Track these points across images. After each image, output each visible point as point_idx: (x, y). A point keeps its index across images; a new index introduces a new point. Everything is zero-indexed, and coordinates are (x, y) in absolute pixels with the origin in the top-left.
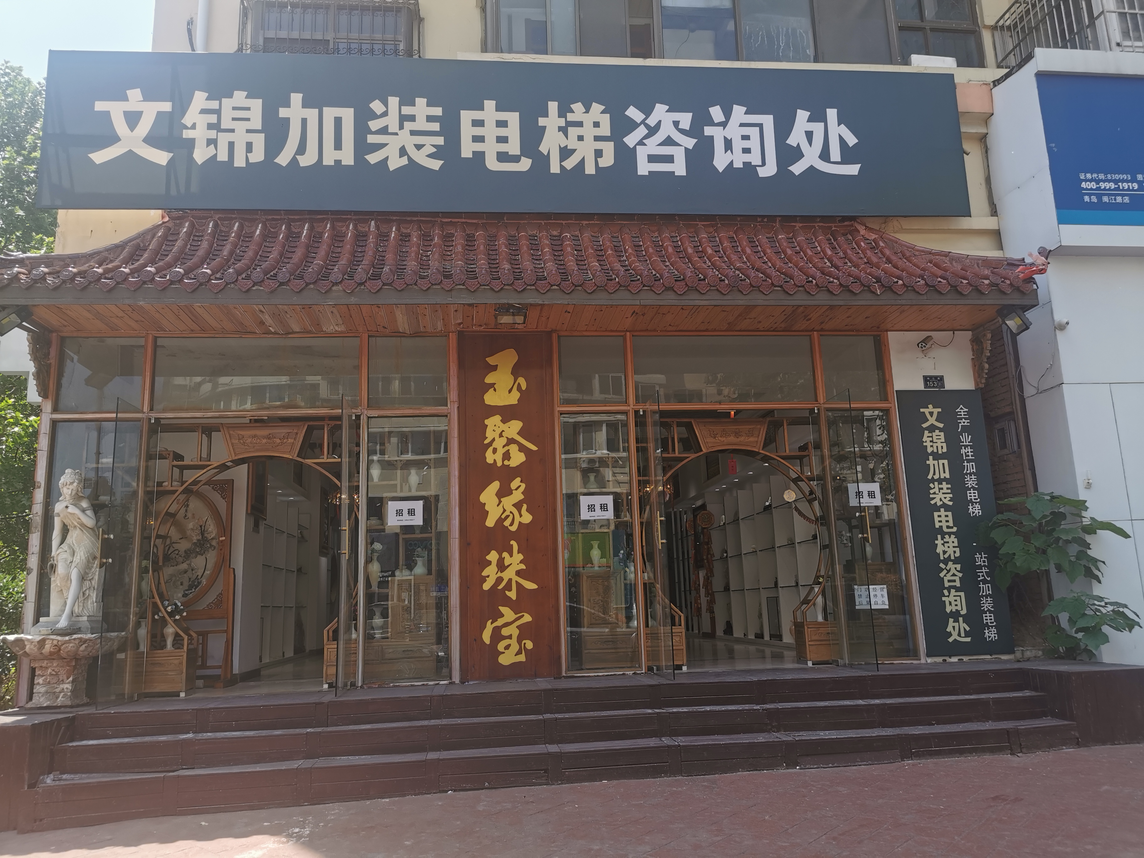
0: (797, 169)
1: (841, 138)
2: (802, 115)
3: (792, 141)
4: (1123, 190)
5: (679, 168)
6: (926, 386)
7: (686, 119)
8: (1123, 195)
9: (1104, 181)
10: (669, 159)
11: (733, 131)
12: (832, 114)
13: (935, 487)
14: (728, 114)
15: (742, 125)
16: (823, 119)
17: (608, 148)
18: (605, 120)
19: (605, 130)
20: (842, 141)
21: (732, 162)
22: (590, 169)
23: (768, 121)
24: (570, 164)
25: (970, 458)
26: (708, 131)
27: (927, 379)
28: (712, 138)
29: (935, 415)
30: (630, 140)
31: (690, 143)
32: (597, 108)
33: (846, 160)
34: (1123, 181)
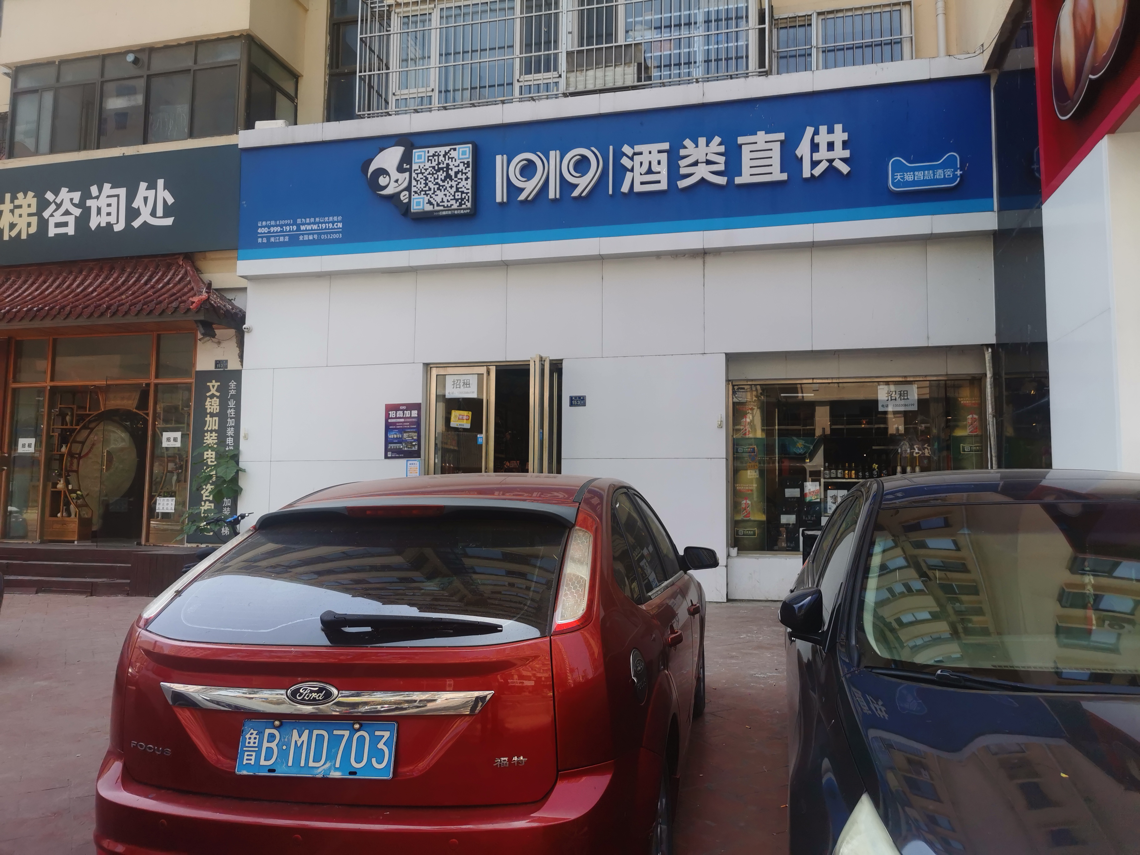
0: (136, 224)
1: (164, 200)
2: (143, 185)
3: (135, 205)
4: (286, 232)
5: (70, 230)
6: (216, 367)
7: (76, 196)
8: (284, 236)
9: (273, 226)
10: (65, 224)
11: (103, 202)
12: (161, 183)
13: (208, 435)
14: (100, 190)
15: (108, 197)
16: (155, 188)
17: (34, 220)
18: (34, 202)
19: (33, 209)
20: (165, 202)
21: (100, 223)
22: (24, 236)
23: (122, 192)
24: (14, 233)
25: (233, 416)
26: (89, 203)
27: (217, 363)
28: (90, 207)
29: (215, 388)
30: (46, 214)
31: (77, 212)
32: (30, 194)
33: (165, 215)
34: (286, 225)
